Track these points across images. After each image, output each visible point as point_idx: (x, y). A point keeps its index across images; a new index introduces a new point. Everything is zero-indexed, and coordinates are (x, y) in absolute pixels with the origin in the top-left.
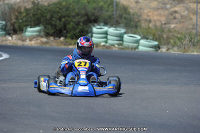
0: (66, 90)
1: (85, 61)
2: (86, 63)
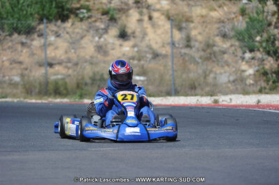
0: (109, 133)
1: (132, 93)
2: (133, 96)
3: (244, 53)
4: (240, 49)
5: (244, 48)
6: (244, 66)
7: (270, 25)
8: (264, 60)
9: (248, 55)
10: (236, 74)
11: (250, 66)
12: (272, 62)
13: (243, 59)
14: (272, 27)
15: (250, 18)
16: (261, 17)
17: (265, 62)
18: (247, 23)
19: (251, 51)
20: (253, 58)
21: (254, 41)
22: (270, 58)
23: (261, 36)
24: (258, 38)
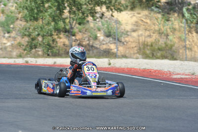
3: (5, 34)
4: (2, 32)
5: (4, 32)
6: (5, 41)
7: (17, 19)
8: (15, 38)
9: (7, 35)
10: (1, 45)
11: (9, 41)
12: (20, 39)
13: (4, 37)
14: (19, 20)
15: (7, 15)
16: (13, 15)
17: (16, 39)
18: (5, 18)
19: (8, 32)
20: (10, 37)
21: (9, 27)
22: (19, 37)
23: (14, 25)
24: (12, 26)
